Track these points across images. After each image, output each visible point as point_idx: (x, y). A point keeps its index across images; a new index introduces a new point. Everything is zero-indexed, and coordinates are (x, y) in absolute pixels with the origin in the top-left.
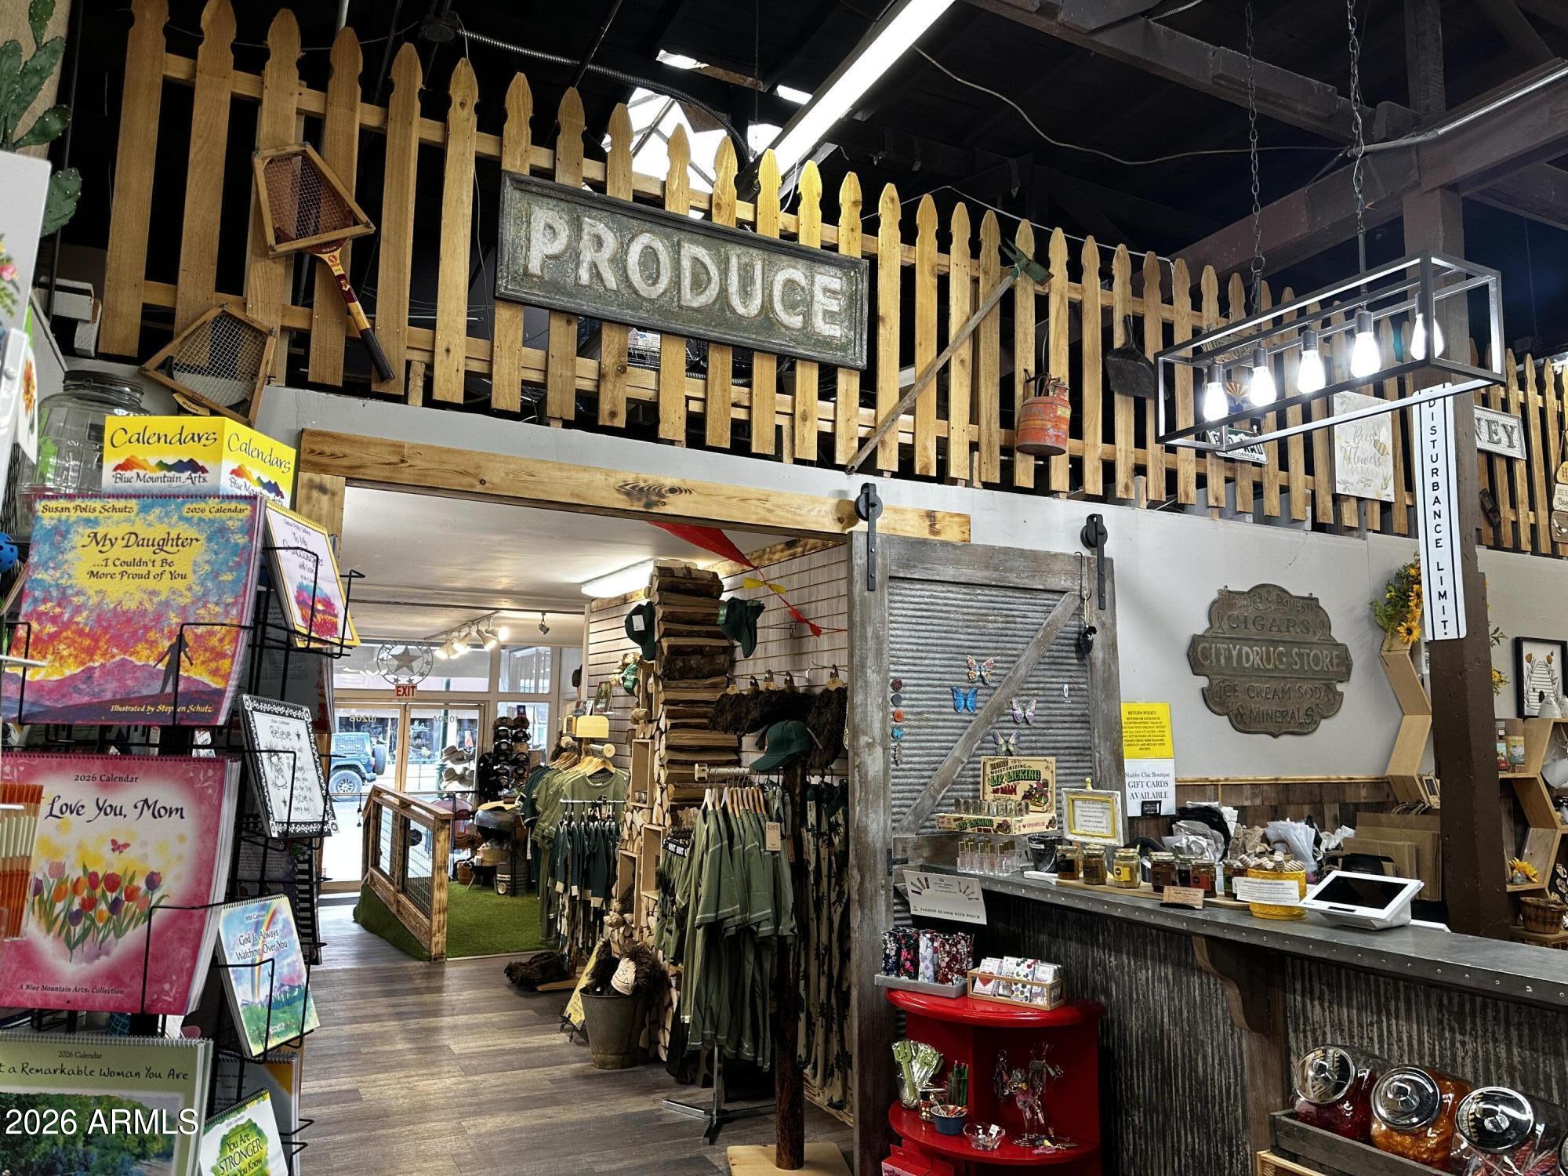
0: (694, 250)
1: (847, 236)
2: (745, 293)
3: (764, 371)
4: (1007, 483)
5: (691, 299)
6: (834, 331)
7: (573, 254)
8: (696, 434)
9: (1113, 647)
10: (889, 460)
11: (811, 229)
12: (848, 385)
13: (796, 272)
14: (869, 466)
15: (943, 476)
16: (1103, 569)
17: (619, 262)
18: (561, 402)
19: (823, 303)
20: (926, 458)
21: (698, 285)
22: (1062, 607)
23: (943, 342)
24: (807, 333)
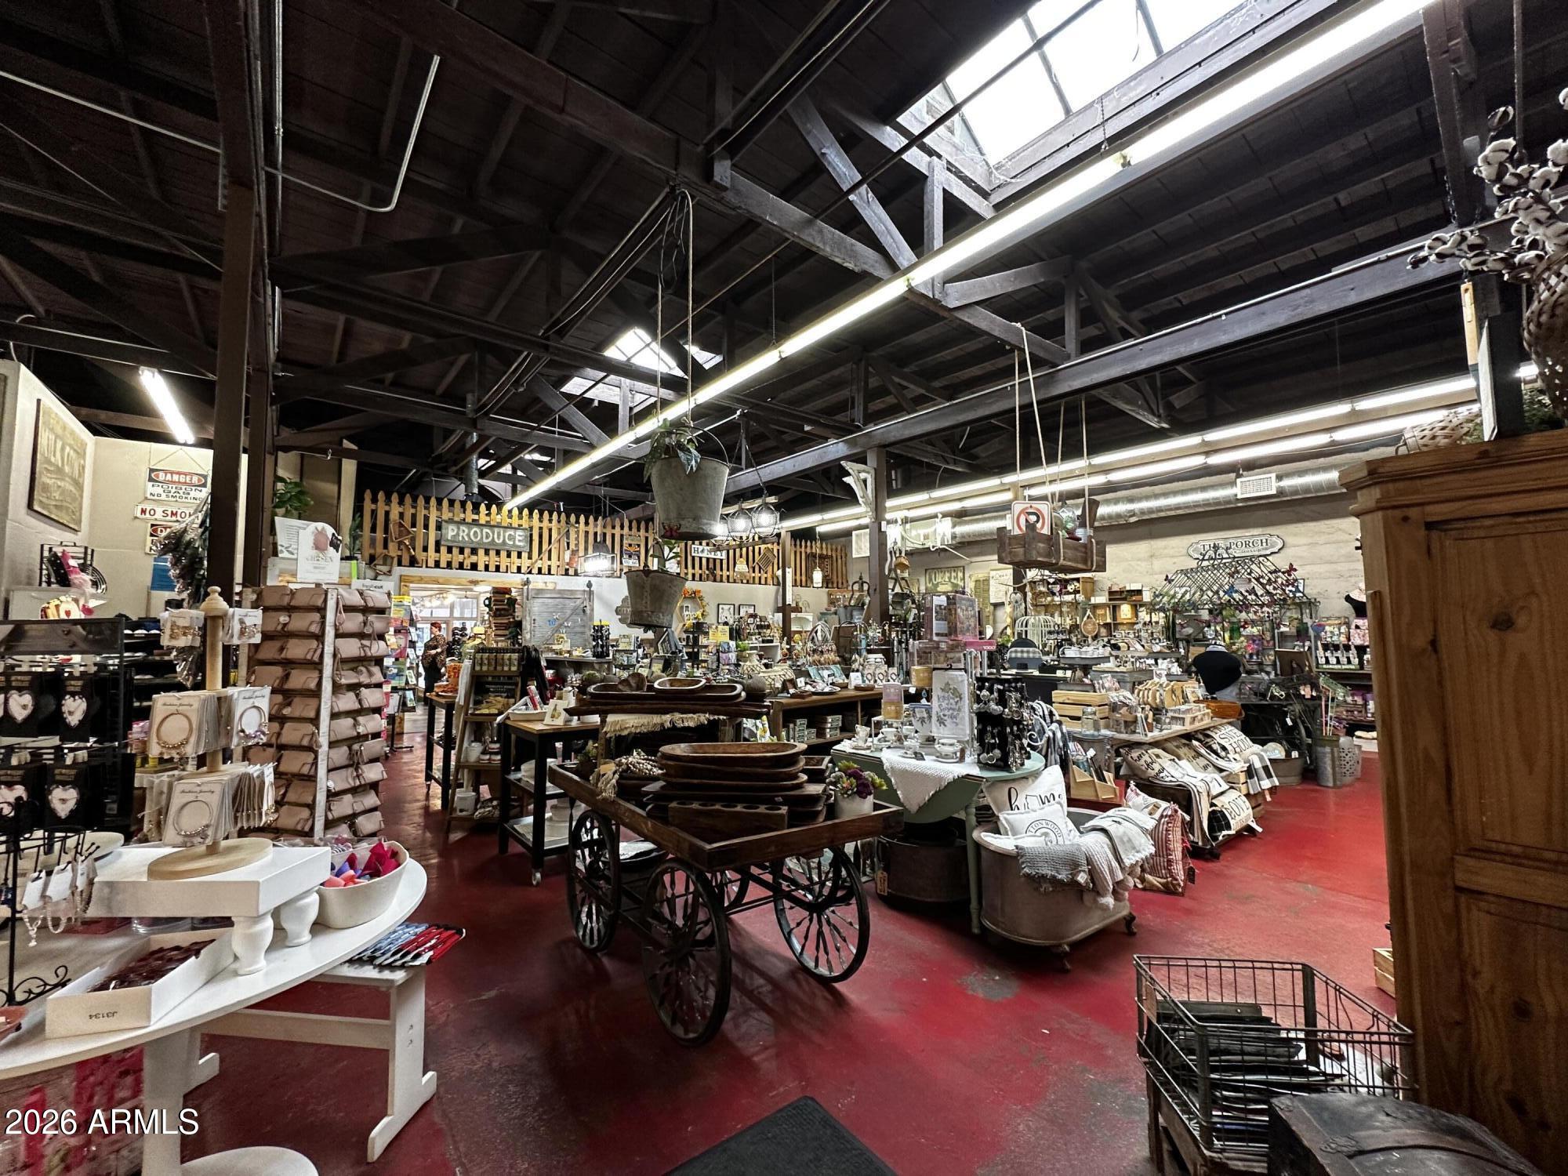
0: (486, 530)
1: (525, 523)
2: (499, 538)
3: (503, 554)
4: (567, 573)
5: (485, 540)
6: (521, 544)
7: (458, 534)
8: (487, 568)
9: (592, 610)
10: (535, 571)
11: (515, 522)
12: (525, 555)
13: (511, 532)
14: (530, 573)
15: (549, 573)
16: (591, 593)
17: (468, 535)
18: (455, 564)
19: (518, 538)
20: (545, 570)
21: (487, 537)
22: (578, 602)
23: (550, 543)
24: (514, 545)
